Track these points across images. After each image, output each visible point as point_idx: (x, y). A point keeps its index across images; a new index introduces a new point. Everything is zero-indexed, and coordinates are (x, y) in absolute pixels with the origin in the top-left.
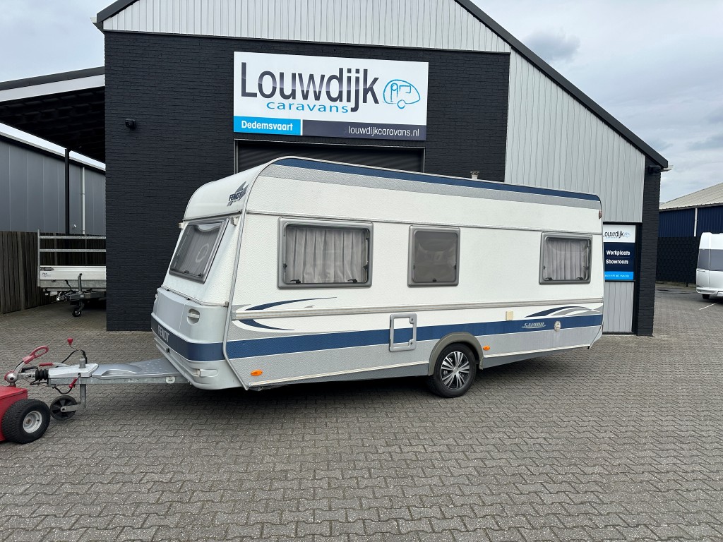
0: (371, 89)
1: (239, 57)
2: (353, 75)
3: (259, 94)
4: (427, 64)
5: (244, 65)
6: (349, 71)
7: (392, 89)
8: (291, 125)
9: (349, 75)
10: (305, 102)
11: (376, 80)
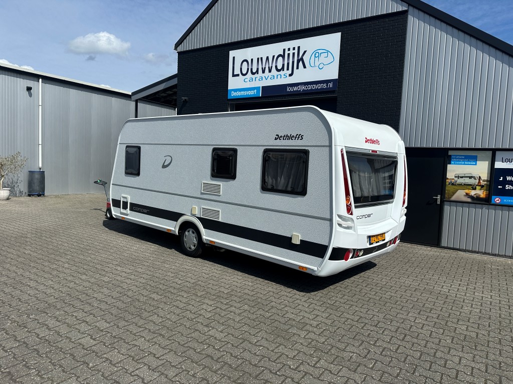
0: (302, 59)
1: (232, 54)
2: (291, 52)
3: (240, 75)
4: (340, 34)
5: (234, 58)
6: (289, 49)
7: (315, 57)
8: (256, 91)
9: (289, 52)
10: (263, 75)
11: (305, 52)
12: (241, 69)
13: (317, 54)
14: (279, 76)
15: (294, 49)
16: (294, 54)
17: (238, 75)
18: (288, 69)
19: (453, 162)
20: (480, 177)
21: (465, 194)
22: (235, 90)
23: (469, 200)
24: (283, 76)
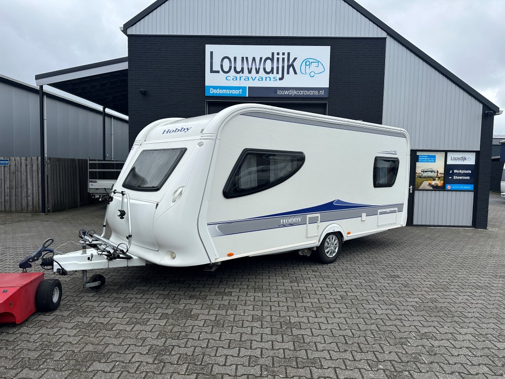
3: (220, 71)
7: (306, 65)
12: (222, 66)
13: (307, 62)
14: (268, 79)
15: (283, 54)
16: (283, 59)
17: (218, 72)
18: (278, 73)
19: (420, 161)
20: (438, 171)
21: (428, 184)
22: (215, 88)
23: (431, 188)
24: (272, 79)
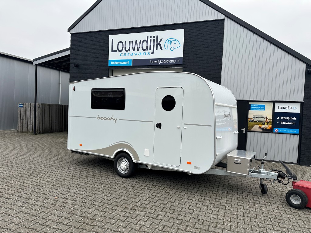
12: (118, 47)
13: (169, 41)
14: (144, 54)
15: (154, 37)
16: (154, 40)
17: (116, 51)
18: (150, 50)
20: (267, 117)
21: (259, 127)
24: (147, 54)
